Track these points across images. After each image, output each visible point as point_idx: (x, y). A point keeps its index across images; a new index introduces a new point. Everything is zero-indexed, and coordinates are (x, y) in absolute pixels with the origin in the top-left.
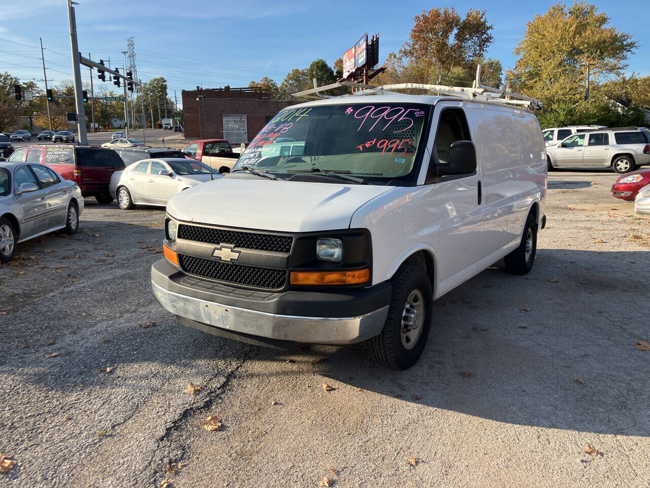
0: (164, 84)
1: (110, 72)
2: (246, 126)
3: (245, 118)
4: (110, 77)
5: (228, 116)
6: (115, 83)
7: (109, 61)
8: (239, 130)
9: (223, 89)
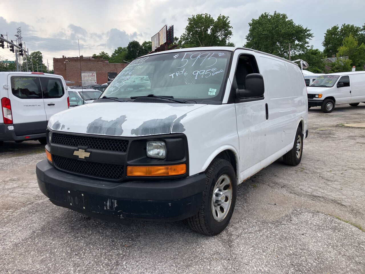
0: (40, 55)
1: (8, 42)
2: (96, 78)
3: (95, 74)
4: (8, 46)
5: (84, 72)
6: (11, 50)
7: (7, 35)
8: (92, 81)
9: (79, 57)
